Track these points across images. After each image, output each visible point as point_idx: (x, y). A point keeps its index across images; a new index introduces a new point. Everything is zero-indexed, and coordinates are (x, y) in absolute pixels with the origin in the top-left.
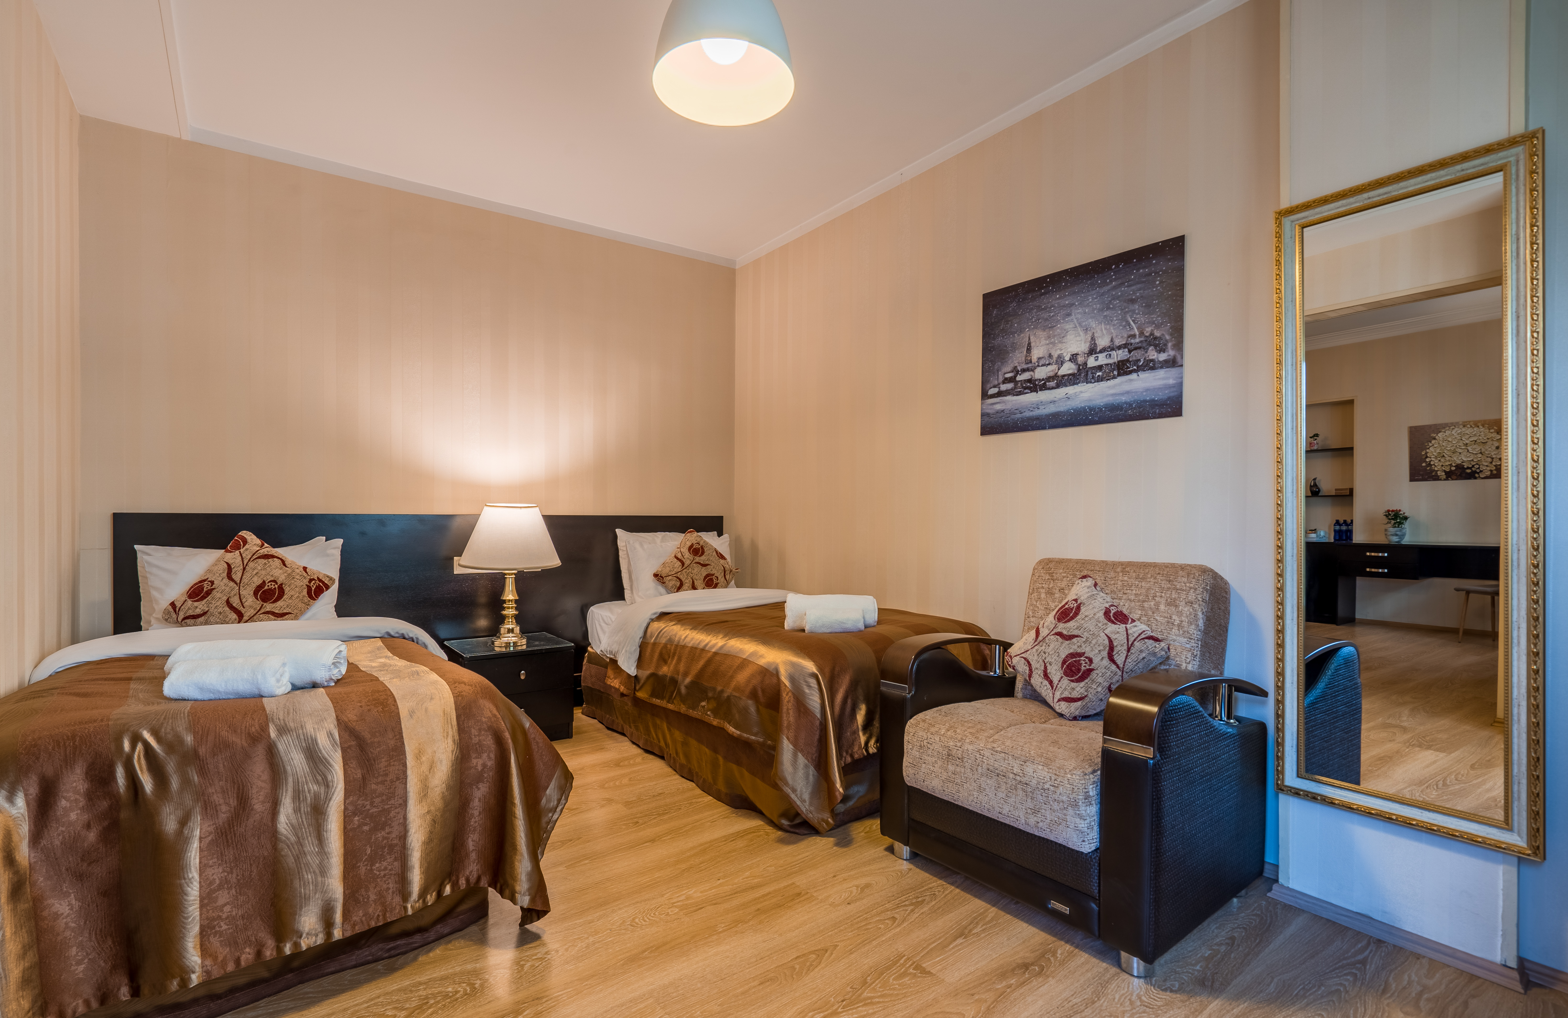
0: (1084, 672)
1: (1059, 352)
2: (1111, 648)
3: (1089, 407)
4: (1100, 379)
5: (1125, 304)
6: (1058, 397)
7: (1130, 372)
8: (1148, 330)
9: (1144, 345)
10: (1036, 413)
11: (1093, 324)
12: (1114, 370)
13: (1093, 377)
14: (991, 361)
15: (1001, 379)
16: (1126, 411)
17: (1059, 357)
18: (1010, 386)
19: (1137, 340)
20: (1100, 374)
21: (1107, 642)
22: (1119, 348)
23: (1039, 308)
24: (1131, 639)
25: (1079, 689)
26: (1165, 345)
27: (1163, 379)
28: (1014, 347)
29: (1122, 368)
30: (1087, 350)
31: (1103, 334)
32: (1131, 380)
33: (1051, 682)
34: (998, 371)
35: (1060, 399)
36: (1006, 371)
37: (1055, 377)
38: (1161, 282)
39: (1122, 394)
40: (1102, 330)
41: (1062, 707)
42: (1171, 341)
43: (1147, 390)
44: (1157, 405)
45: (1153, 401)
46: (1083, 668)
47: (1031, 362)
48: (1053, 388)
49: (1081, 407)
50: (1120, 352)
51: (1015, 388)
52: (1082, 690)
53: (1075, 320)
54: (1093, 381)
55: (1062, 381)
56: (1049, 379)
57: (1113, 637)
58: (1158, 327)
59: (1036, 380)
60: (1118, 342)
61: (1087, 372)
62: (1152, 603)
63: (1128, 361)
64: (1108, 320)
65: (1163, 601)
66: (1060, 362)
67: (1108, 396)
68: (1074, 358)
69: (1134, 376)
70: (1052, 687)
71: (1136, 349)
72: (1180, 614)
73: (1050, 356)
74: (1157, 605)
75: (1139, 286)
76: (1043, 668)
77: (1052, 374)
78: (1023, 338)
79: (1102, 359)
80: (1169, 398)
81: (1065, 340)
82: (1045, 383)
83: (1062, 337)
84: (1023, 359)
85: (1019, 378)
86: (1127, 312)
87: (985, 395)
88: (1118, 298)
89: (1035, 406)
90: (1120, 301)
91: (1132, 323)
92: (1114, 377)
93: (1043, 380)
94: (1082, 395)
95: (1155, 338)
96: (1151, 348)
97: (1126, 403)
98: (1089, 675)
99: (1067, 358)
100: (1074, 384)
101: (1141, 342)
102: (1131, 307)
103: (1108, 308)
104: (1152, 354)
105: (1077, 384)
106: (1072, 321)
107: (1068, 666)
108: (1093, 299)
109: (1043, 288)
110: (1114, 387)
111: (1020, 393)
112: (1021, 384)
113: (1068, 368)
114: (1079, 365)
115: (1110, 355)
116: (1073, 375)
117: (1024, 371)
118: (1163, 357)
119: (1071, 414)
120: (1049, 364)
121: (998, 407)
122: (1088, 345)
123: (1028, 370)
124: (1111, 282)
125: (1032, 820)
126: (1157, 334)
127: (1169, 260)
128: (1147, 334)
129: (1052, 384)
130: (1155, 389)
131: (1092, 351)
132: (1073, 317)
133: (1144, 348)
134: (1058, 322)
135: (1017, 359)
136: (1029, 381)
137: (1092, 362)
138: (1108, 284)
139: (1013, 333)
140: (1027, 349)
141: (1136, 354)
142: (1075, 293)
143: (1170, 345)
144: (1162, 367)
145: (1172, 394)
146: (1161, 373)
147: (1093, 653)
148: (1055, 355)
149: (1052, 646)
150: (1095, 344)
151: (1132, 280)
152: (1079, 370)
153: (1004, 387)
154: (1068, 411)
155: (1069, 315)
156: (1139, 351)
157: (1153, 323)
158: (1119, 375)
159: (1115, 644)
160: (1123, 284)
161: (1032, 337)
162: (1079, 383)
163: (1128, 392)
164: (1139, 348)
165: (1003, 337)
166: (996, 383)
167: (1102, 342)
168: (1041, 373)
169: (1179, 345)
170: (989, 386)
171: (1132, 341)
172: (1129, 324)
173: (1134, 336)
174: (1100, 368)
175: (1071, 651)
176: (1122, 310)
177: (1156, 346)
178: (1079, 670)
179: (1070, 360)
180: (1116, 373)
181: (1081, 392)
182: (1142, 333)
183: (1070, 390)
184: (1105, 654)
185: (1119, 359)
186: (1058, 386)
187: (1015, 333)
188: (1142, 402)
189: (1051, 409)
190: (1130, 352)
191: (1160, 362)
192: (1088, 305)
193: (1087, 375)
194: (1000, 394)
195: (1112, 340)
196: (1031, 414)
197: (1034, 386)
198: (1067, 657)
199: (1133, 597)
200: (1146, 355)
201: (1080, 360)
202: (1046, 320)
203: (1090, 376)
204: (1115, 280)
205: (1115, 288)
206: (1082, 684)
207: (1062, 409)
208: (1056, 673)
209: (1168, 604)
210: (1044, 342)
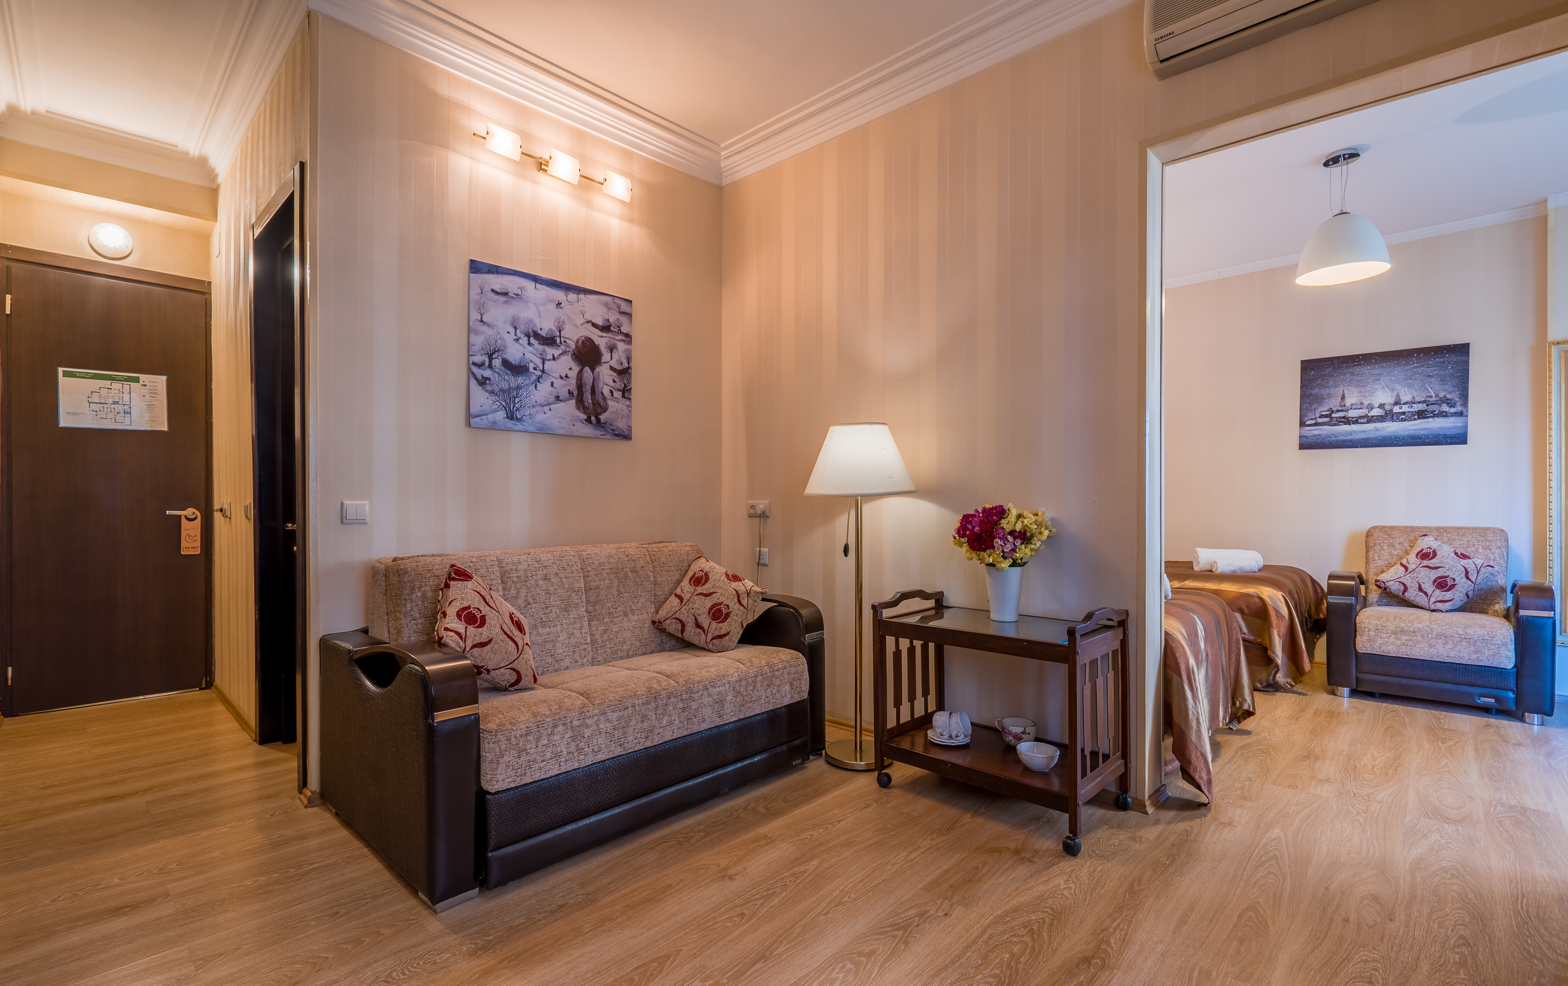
0: (1450, 586)
1: (1369, 402)
2: (1467, 572)
3: (1394, 436)
4: (1403, 420)
5: (1425, 378)
6: (1368, 428)
7: (1428, 417)
8: (1442, 395)
9: (1439, 402)
10: (1349, 437)
11: (1398, 387)
12: (1415, 415)
13: (1398, 419)
14: (1309, 403)
15: (1318, 415)
16: (1424, 440)
17: (1369, 404)
18: (1326, 420)
19: (1434, 399)
20: (1404, 417)
21: (1463, 569)
22: (1419, 403)
23: (1352, 374)
24: (1479, 567)
25: (1448, 595)
26: (1455, 403)
27: (1453, 423)
28: (1330, 396)
29: (1421, 415)
30: (1393, 402)
31: (1406, 394)
32: (1428, 422)
33: (1426, 593)
34: (1315, 410)
35: (1370, 430)
36: (1323, 409)
37: (1366, 416)
38: (1452, 368)
39: (1422, 430)
40: (1405, 391)
41: (1439, 606)
42: (1460, 401)
43: (1441, 428)
44: (1448, 437)
45: (1446, 435)
46: (1449, 584)
47: (1345, 406)
48: (1364, 423)
49: (1388, 436)
50: (1420, 405)
51: (1331, 421)
52: (1451, 596)
53: (1383, 384)
54: (1397, 421)
55: (1370, 420)
56: (1361, 417)
57: (1466, 566)
58: (1449, 393)
59: (1349, 418)
60: (1418, 399)
61: (1393, 415)
62: (1473, 549)
63: (1426, 410)
64: (1410, 386)
65: (1480, 547)
66: (1371, 407)
67: (1410, 430)
68: (1381, 406)
69: (1431, 420)
70: (1427, 596)
71: (1432, 404)
72: (1494, 553)
73: (1362, 403)
74: (1477, 549)
75: (1435, 368)
76: (1418, 586)
77: (1363, 415)
78: (1339, 391)
79: (1405, 408)
80: (1457, 434)
81: (1374, 395)
82: (1357, 420)
83: (1372, 393)
84: (1338, 404)
85: (1333, 415)
86: (1426, 382)
87: (1302, 424)
88: (1419, 373)
89: (1348, 433)
90: (1420, 376)
91: (1429, 389)
92: (1415, 420)
93: (1355, 417)
94: (1388, 428)
95: (1448, 399)
96: (1444, 405)
97: (1424, 435)
98: (1454, 587)
99: (1377, 405)
100: (1381, 422)
101: (1437, 400)
102: (1429, 380)
103: (1411, 379)
104: (1445, 408)
105: (1385, 422)
106: (1381, 384)
107: (1438, 583)
108: (1398, 372)
109: (1356, 362)
110: (1415, 425)
111: (1335, 425)
112: (1336, 419)
113: (1376, 412)
114: (1386, 411)
115: (1412, 406)
116: (1381, 416)
117: (1338, 411)
118: (1453, 410)
119: (1380, 440)
120: (1361, 408)
121: (1315, 432)
122: (1394, 399)
123: (1342, 411)
124: (1413, 363)
125: (1474, 657)
126: (1449, 397)
127: (1459, 356)
128: (1442, 397)
129: (1365, 420)
130: (1446, 428)
131: (1397, 403)
132: (1382, 381)
133: (1439, 404)
134: (1369, 383)
135: (1333, 403)
136: (1344, 418)
137: (1396, 409)
138: (1411, 365)
139: (1329, 387)
140: (1342, 398)
141: (1431, 408)
142: (1383, 367)
143: (1458, 404)
144: (1452, 416)
145: (1459, 432)
146: (1452, 419)
147: (1455, 575)
148: (1366, 403)
149: (1422, 574)
150: (1400, 399)
151: (1430, 364)
152: (1386, 413)
153: (1320, 420)
154: (1376, 438)
155: (1378, 380)
156: (1434, 405)
157: (1446, 390)
158: (1419, 418)
159: (1469, 570)
160: (1423, 366)
161: (1345, 391)
162: (1386, 421)
163: (1426, 429)
164: (1436, 404)
165: (1320, 389)
166: (1313, 417)
167: (1405, 398)
168: (1352, 414)
169: (1465, 404)
170: (1306, 419)
171: (1430, 399)
172: (1427, 390)
173: (1431, 397)
174: (1404, 413)
175: (1439, 575)
176: (1421, 381)
177: (1448, 404)
178: (1447, 585)
179: (1379, 407)
180: (1416, 417)
181: (1388, 427)
182: (1437, 396)
183: (1379, 425)
184: (1463, 575)
185: (1419, 409)
186: (1368, 422)
187: (1332, 387)
188: (1436, 435)
189: (1364, 436)
190: (1428, 405)
191: (1451, 413)
192: (1394, 376)
193: (1393, 417)
194: (1316, 424)
195: (1413, 398)
196: (1345, 438)
197: (1347, 421)
198: (1436, 578)
199: (1458, 546)
200: (1441, 408)
201: (1387, 407)
202: (1358, 381)
203: (1395, 417)
204: (1416, 363)
205: (1416, 367)
206: (1450, 592)
207: (1372, 436)
208: (1429, 587)
209: (1483, 548)
210: (1356, 394)
